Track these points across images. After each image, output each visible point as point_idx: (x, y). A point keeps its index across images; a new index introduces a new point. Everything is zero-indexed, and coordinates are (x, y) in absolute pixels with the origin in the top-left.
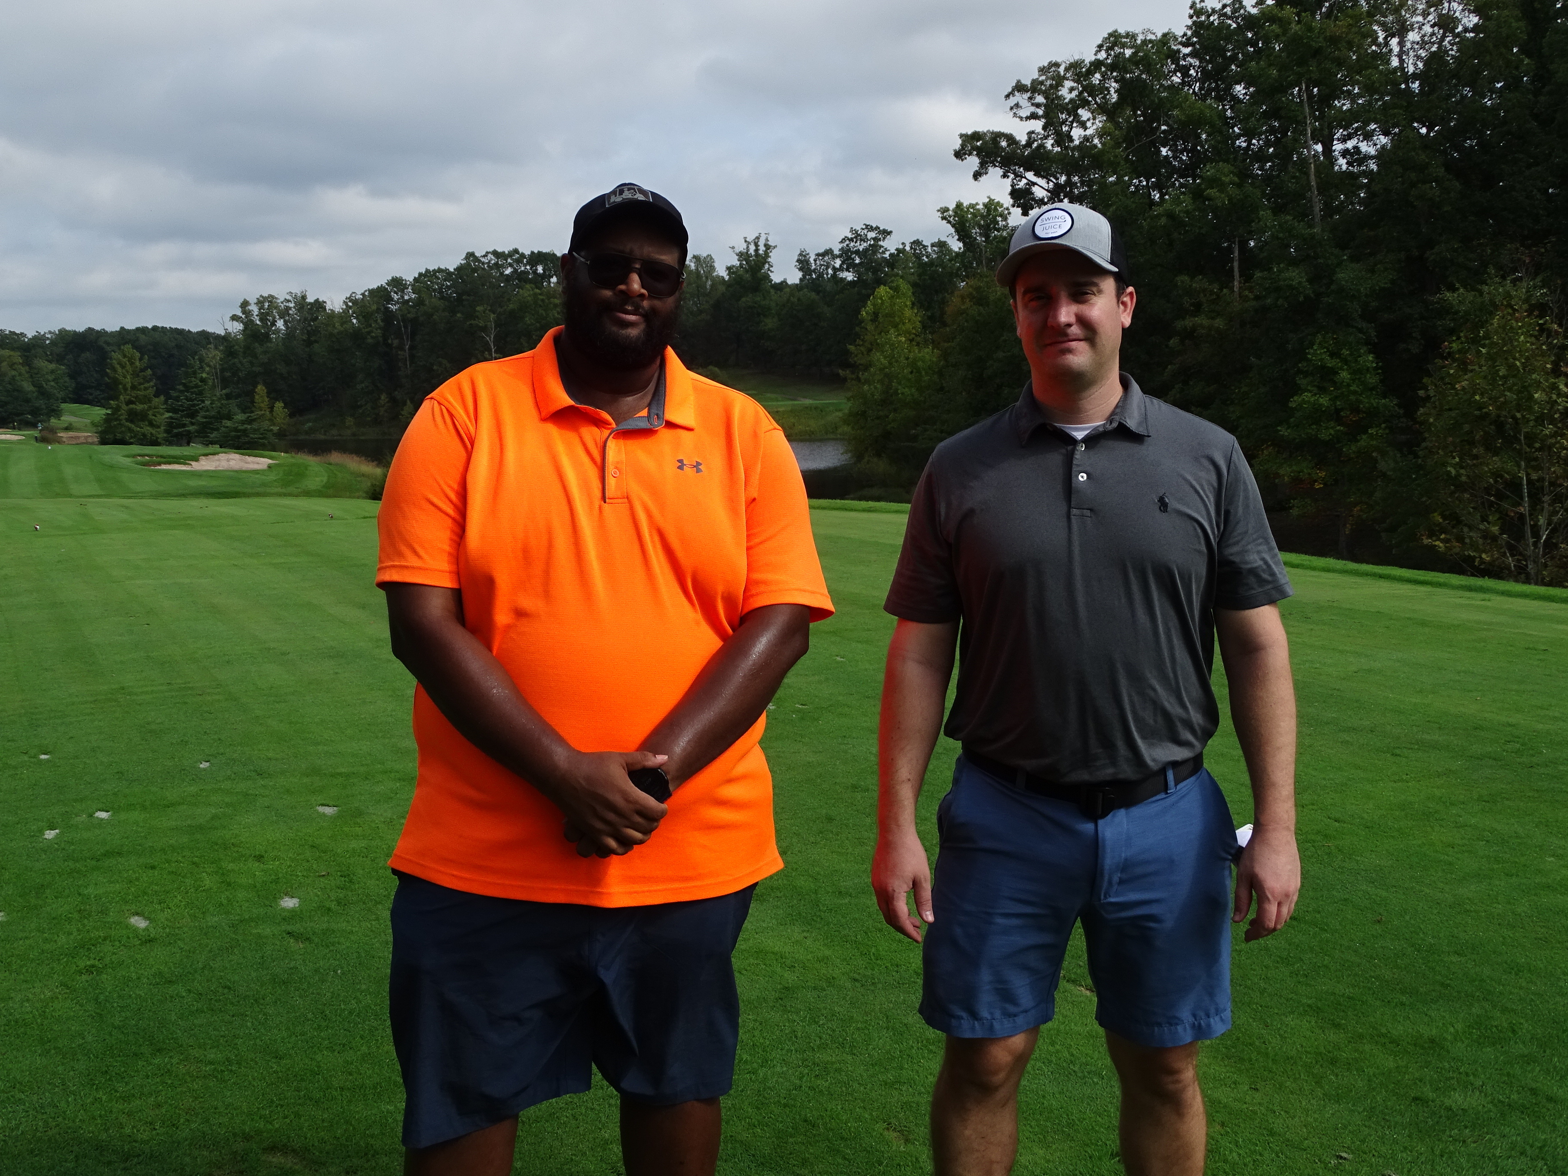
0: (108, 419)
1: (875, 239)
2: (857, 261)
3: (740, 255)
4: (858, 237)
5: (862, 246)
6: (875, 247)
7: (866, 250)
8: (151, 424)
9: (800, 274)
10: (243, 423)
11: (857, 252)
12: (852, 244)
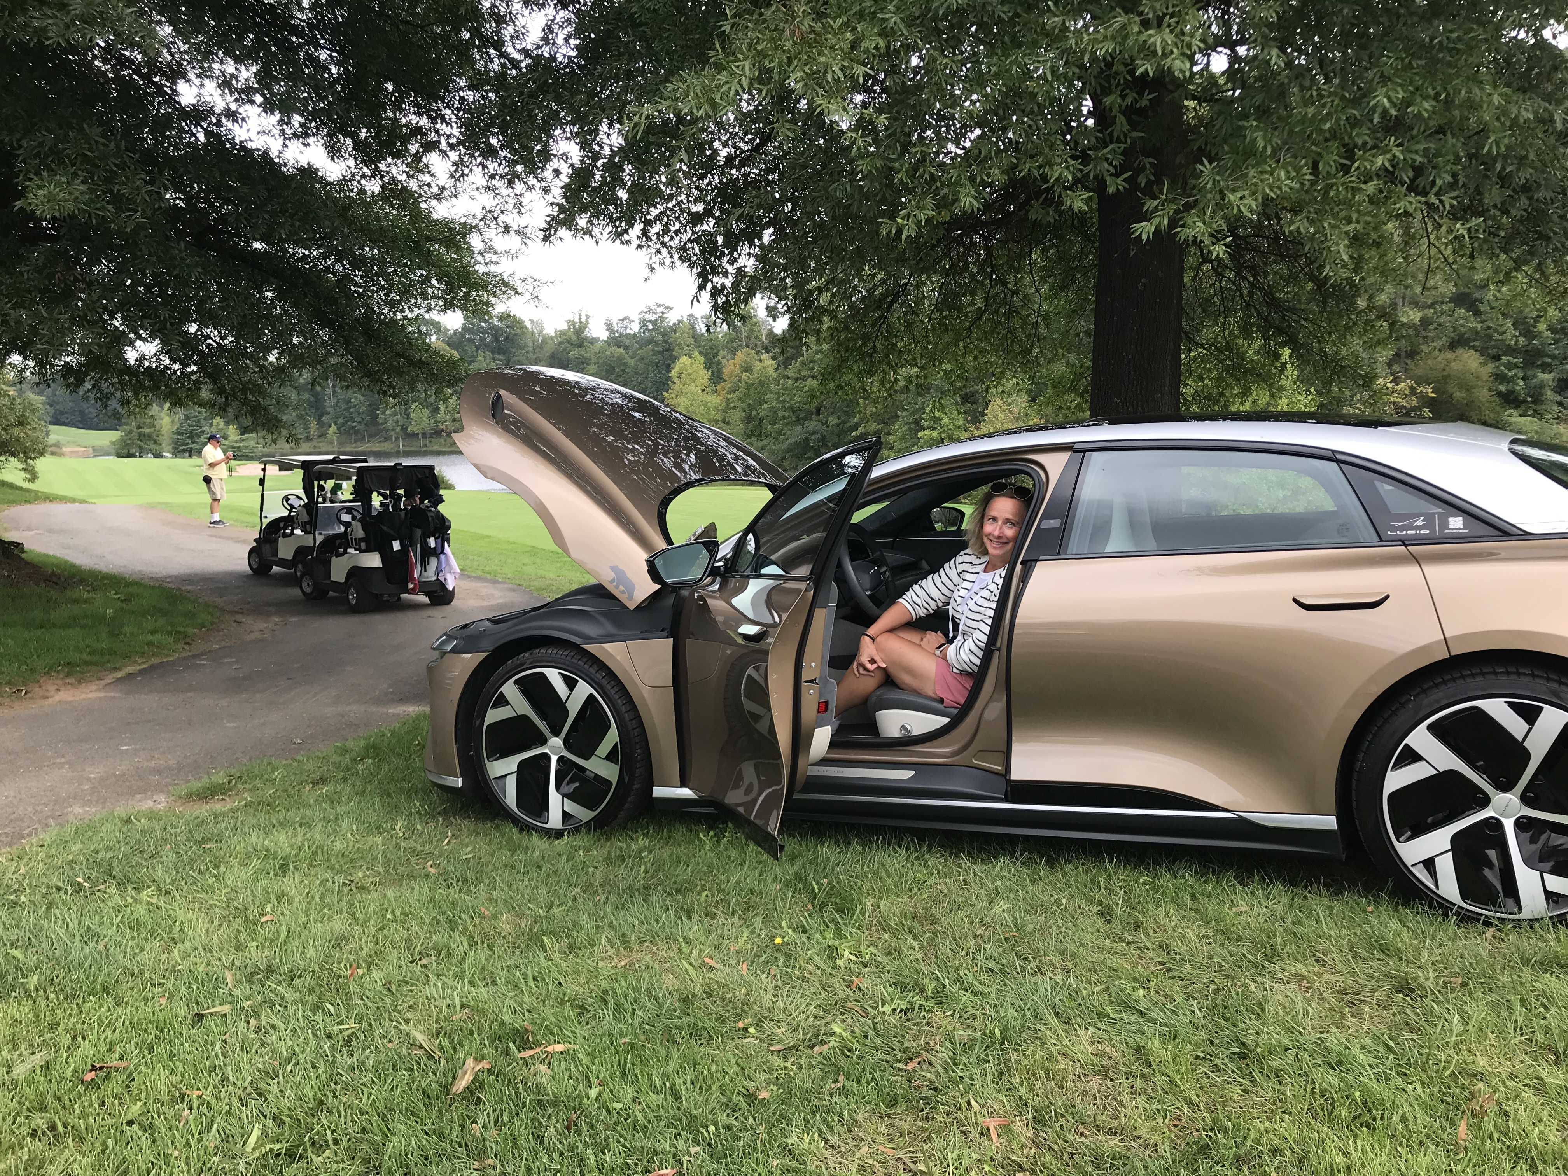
0: (122, 440)
1: (663, 313)
2: (651, 327)
3: (568, 322)
4: (650, 311)
5: (653, 317)
6: (662, 318)
7: (656, 320)
8: (155, 442)
9: (607, 333)
10: (236, 442)
11: (650, 321)
12: (646, 316)
